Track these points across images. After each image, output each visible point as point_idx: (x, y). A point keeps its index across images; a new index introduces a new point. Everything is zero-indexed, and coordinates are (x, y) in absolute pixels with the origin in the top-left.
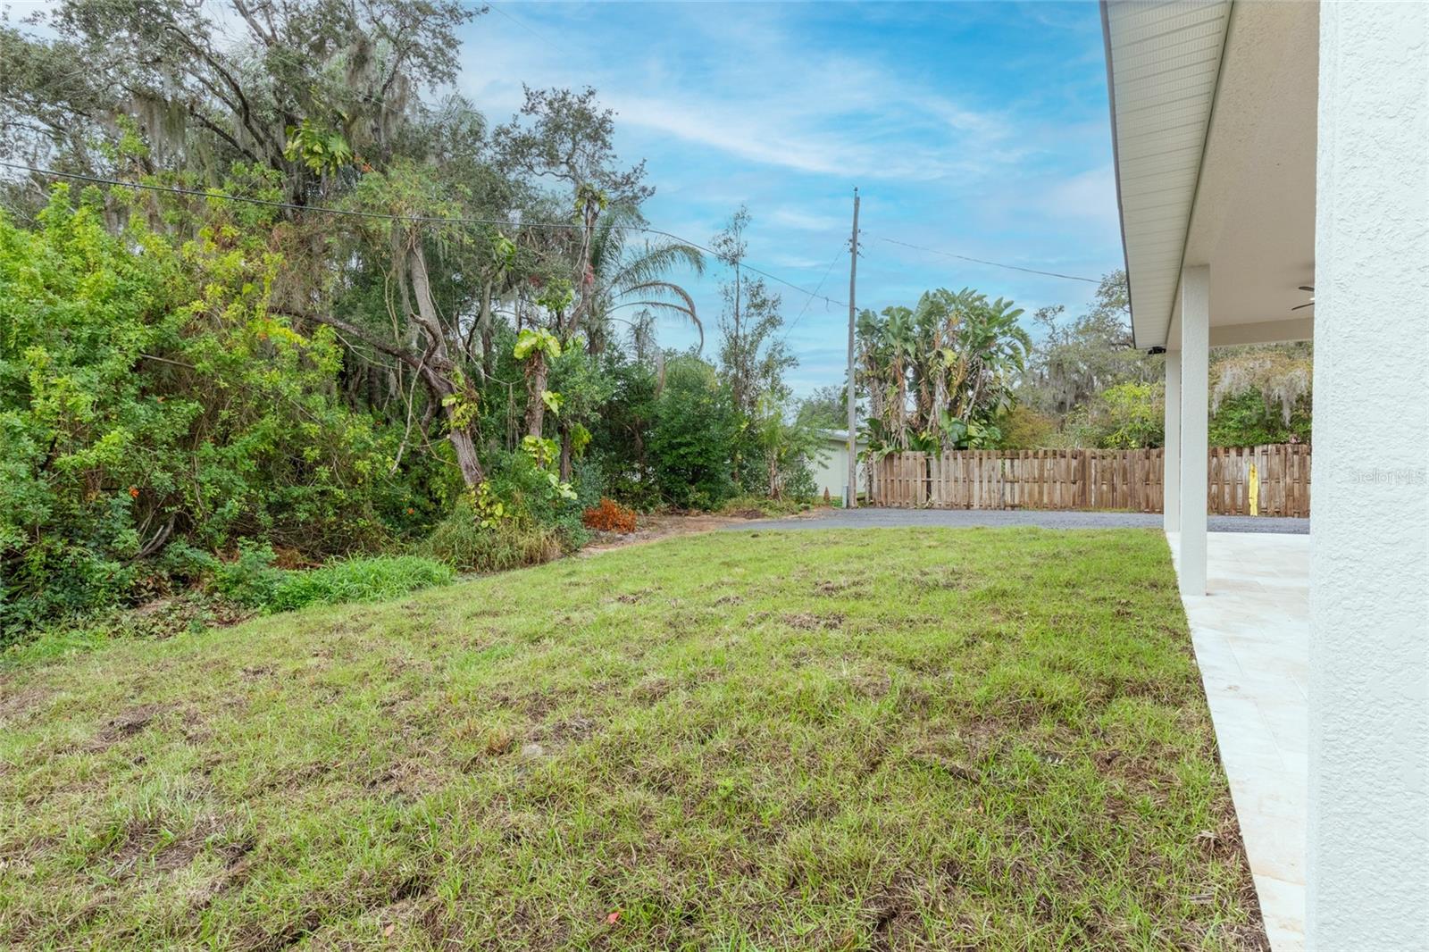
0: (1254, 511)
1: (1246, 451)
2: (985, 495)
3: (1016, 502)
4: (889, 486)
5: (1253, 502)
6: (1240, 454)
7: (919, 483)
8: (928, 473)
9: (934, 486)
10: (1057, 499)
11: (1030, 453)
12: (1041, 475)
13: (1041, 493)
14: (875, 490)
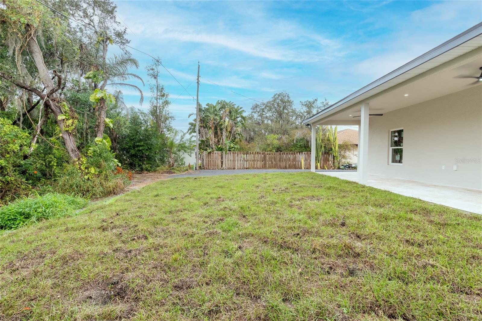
0: (303, 168)
1: (301, 153)
2: (239, 165)
3: (248, 167)
4: (209, 163)
5: (303, 166)
6: (300, 154)
7: (219, 162)
8: (222, 158)
9: (224, 163)
10: (258, 166)
11: (251, 152)
12: (254, 159)
13: (254, 164)
14: (204, 164)
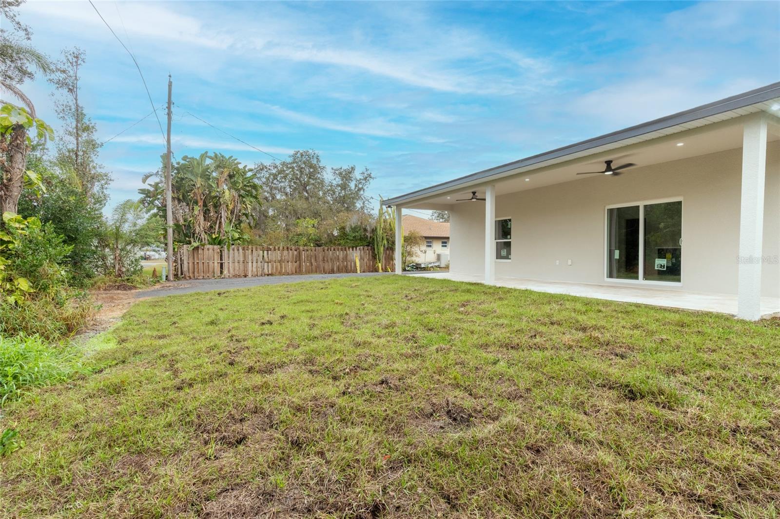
0: (359, 271)
1: (355, 249)
2: (254, 270)
3: (270, 272)
4: (196, 266)
5: (358, 268)
6: (353, 250)
7: (216, 264)
8: (221, 256)
9: (225, 266)
10: (289, 270)
11: (277, 247)
12: (282, 259)
13: (281, 267)
14: (185, 268)
